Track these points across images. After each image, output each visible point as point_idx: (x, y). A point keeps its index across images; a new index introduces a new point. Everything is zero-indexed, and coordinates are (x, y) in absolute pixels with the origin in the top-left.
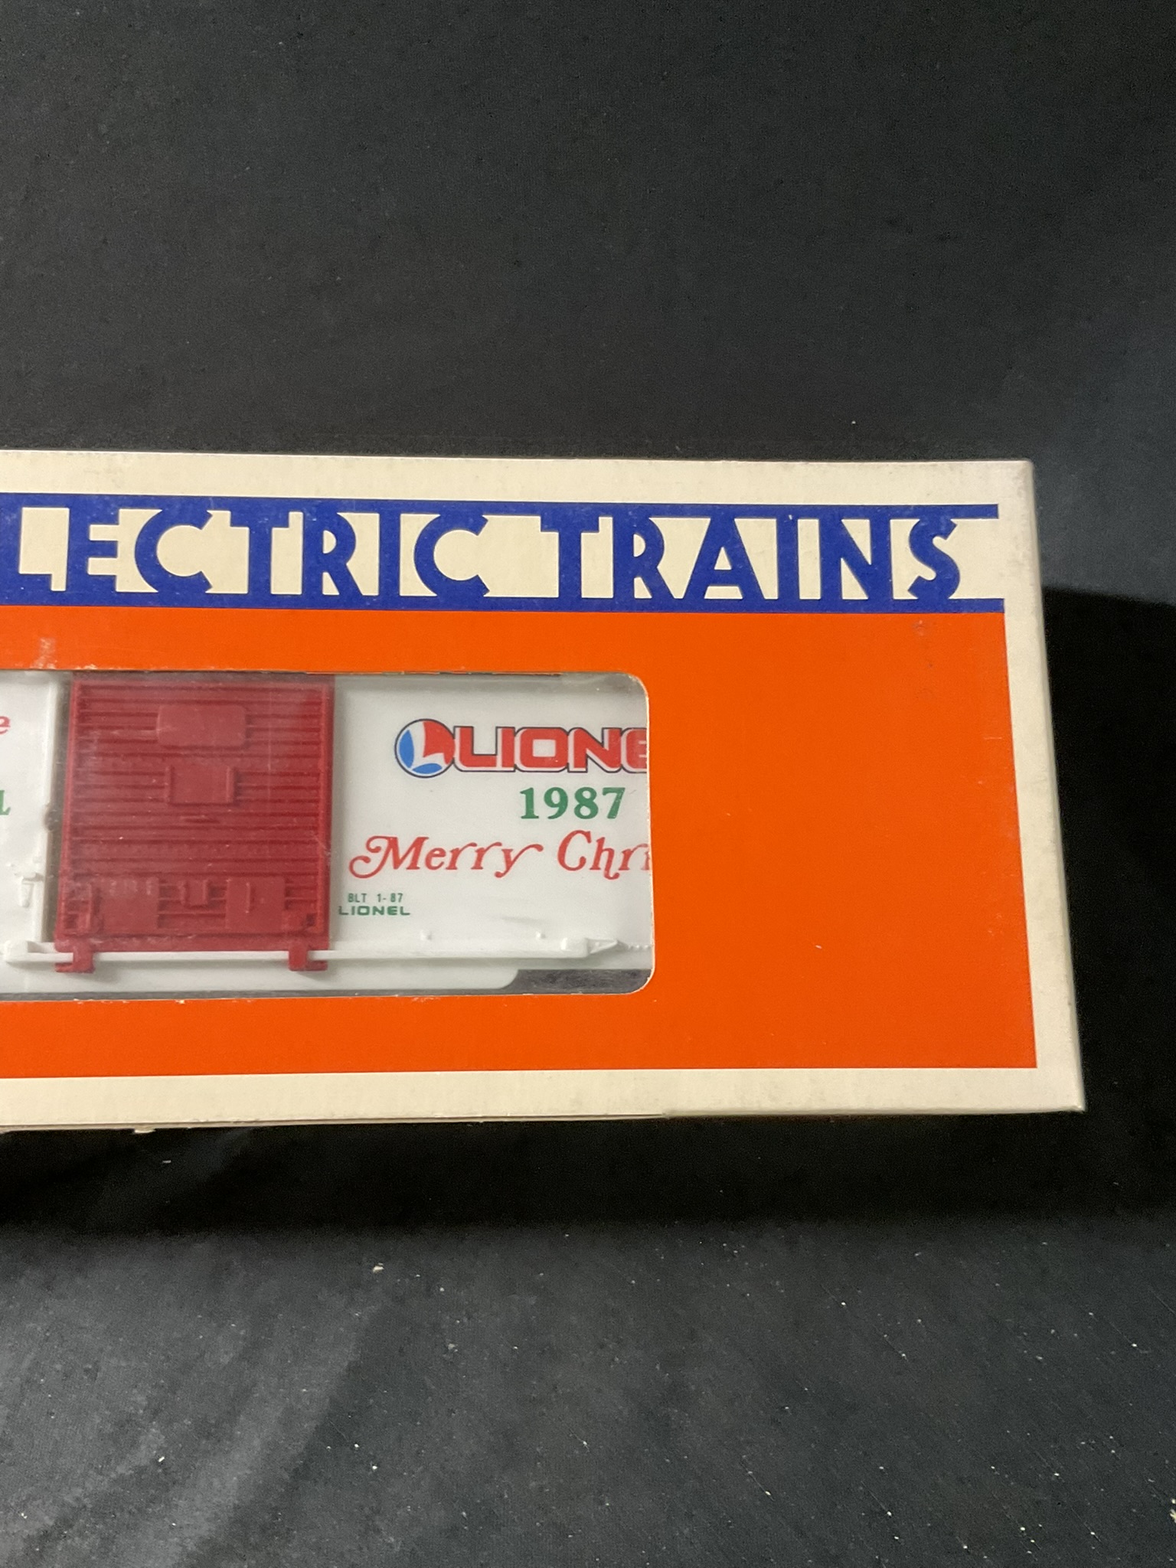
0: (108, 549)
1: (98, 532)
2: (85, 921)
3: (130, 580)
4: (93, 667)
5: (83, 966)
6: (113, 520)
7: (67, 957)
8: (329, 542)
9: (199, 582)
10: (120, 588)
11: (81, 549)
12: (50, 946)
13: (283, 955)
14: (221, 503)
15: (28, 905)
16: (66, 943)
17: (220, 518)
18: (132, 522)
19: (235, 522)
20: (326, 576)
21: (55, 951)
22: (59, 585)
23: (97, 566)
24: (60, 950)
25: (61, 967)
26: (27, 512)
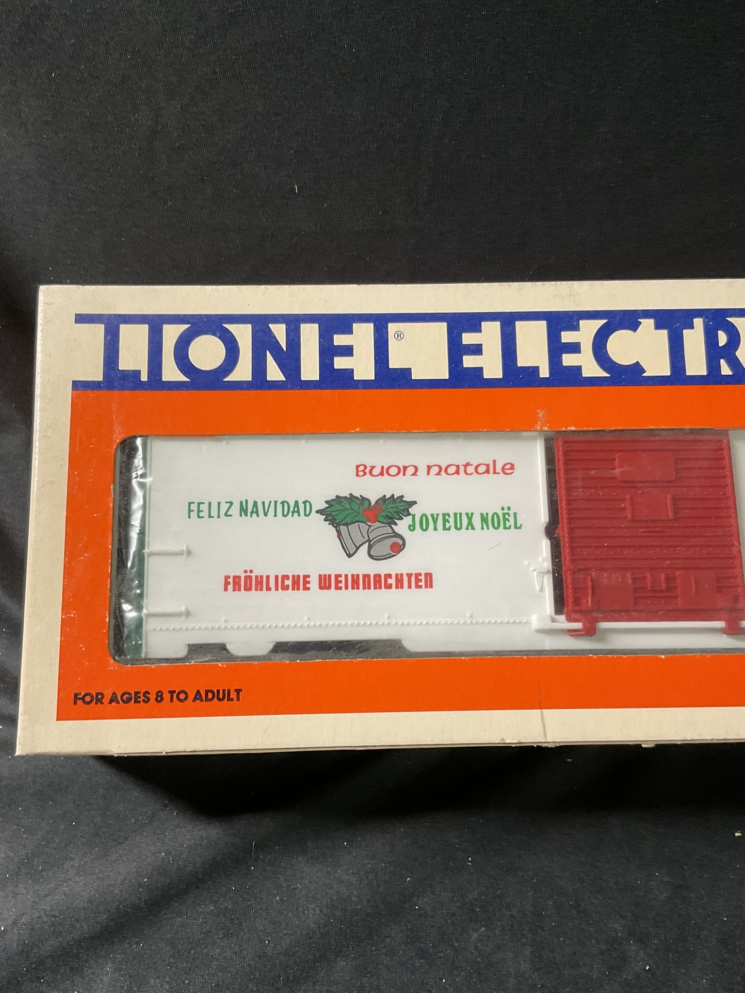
0: (575, 348)
1: (567, 337)
2: (589, 601)
3: (591, 369)
4: (573, 428)
5: (590, 631)
6: (576, 328)
7: (578, 625)
8: (723, 338)
9: (637, 369)
10: (586, 373)
11: (556, 349)
12: (562, 618)
13: (720, 624)
14: (647, 314)
15: (542, 590)
16: (577, 616)
17: (647, 324)
18: (589, 329)
19: (658, 327)
20: (722, 361)
21: (566, 621)
22: (544, 373)
23: (568, 360)
24: (569, 620)
25: (573, 633)
26: (518, 324)
